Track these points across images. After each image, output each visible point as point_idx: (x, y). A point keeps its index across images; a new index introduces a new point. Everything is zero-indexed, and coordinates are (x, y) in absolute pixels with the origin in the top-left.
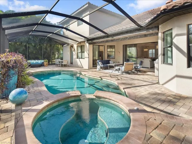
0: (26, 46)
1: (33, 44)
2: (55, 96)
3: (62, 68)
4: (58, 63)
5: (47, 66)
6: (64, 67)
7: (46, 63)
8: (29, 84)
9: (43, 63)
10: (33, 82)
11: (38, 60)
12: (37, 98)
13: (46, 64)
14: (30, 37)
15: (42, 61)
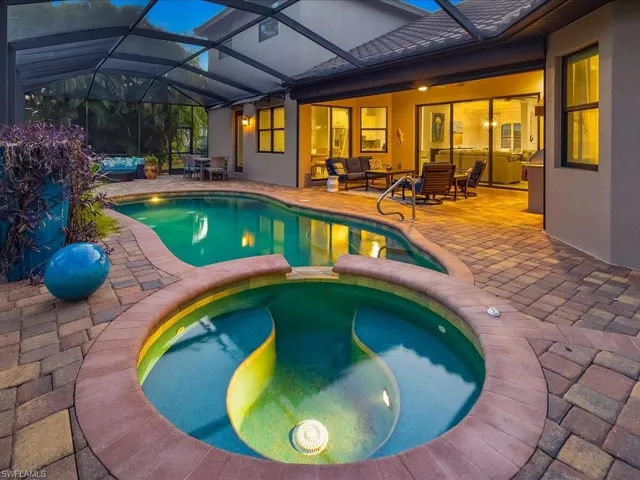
0: (81, 109)
1: (106, 104)
2: (200, 270)
3: (207, 183)
4: (192, 169)
5: (155, 178)
6: (213, 180)
7: (153, 168)
8: (104, 235)
9: (141, 167)
10: (118, 228)
11: (124, 157)
12: (141, 280)
13: (153, 171)
14: (96, 79)
15: (139, 161)
